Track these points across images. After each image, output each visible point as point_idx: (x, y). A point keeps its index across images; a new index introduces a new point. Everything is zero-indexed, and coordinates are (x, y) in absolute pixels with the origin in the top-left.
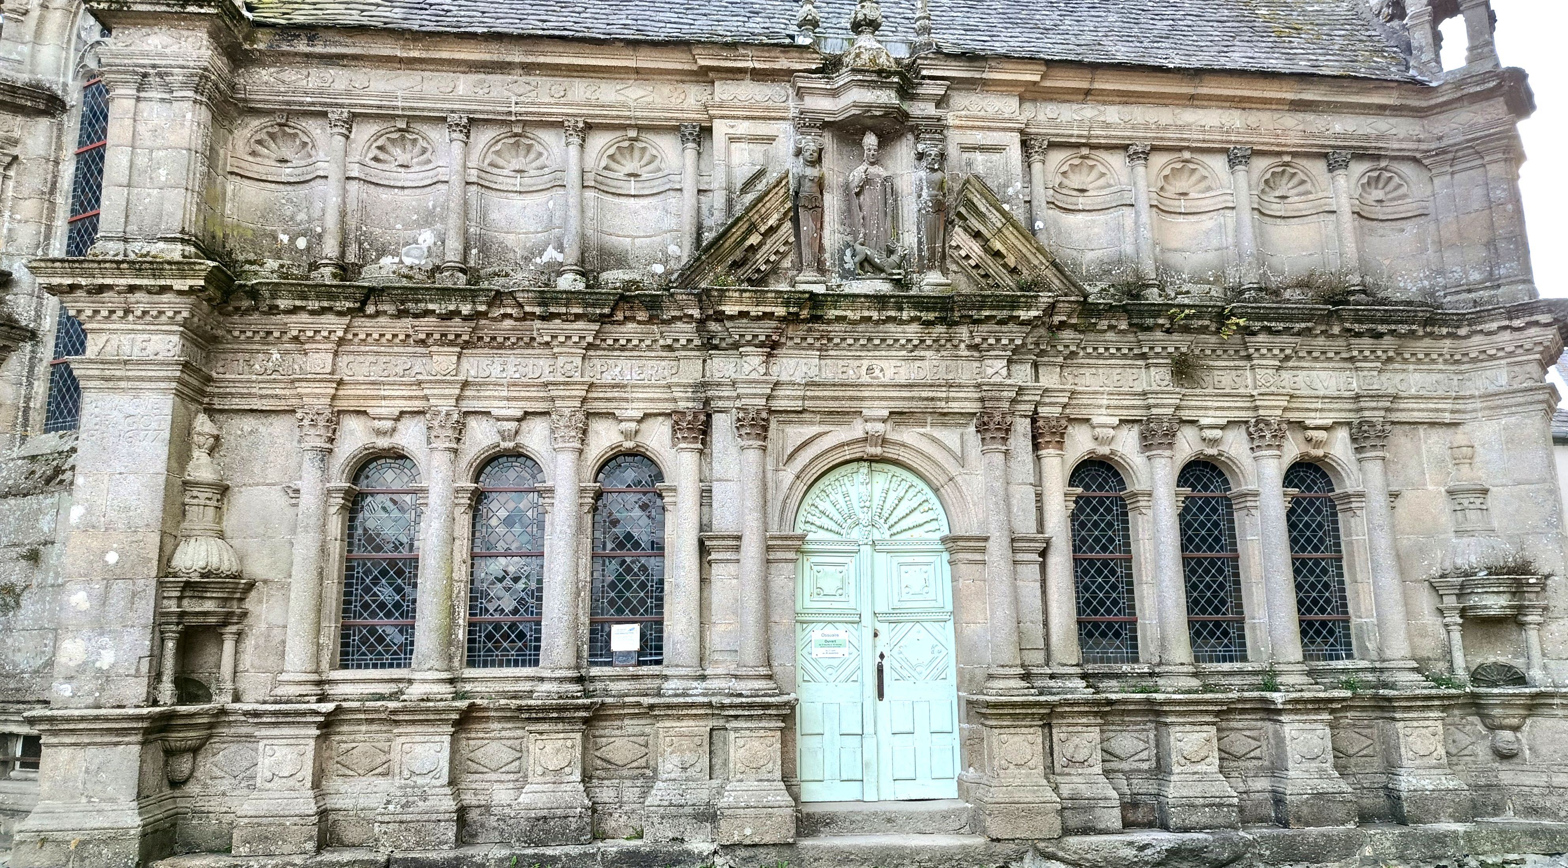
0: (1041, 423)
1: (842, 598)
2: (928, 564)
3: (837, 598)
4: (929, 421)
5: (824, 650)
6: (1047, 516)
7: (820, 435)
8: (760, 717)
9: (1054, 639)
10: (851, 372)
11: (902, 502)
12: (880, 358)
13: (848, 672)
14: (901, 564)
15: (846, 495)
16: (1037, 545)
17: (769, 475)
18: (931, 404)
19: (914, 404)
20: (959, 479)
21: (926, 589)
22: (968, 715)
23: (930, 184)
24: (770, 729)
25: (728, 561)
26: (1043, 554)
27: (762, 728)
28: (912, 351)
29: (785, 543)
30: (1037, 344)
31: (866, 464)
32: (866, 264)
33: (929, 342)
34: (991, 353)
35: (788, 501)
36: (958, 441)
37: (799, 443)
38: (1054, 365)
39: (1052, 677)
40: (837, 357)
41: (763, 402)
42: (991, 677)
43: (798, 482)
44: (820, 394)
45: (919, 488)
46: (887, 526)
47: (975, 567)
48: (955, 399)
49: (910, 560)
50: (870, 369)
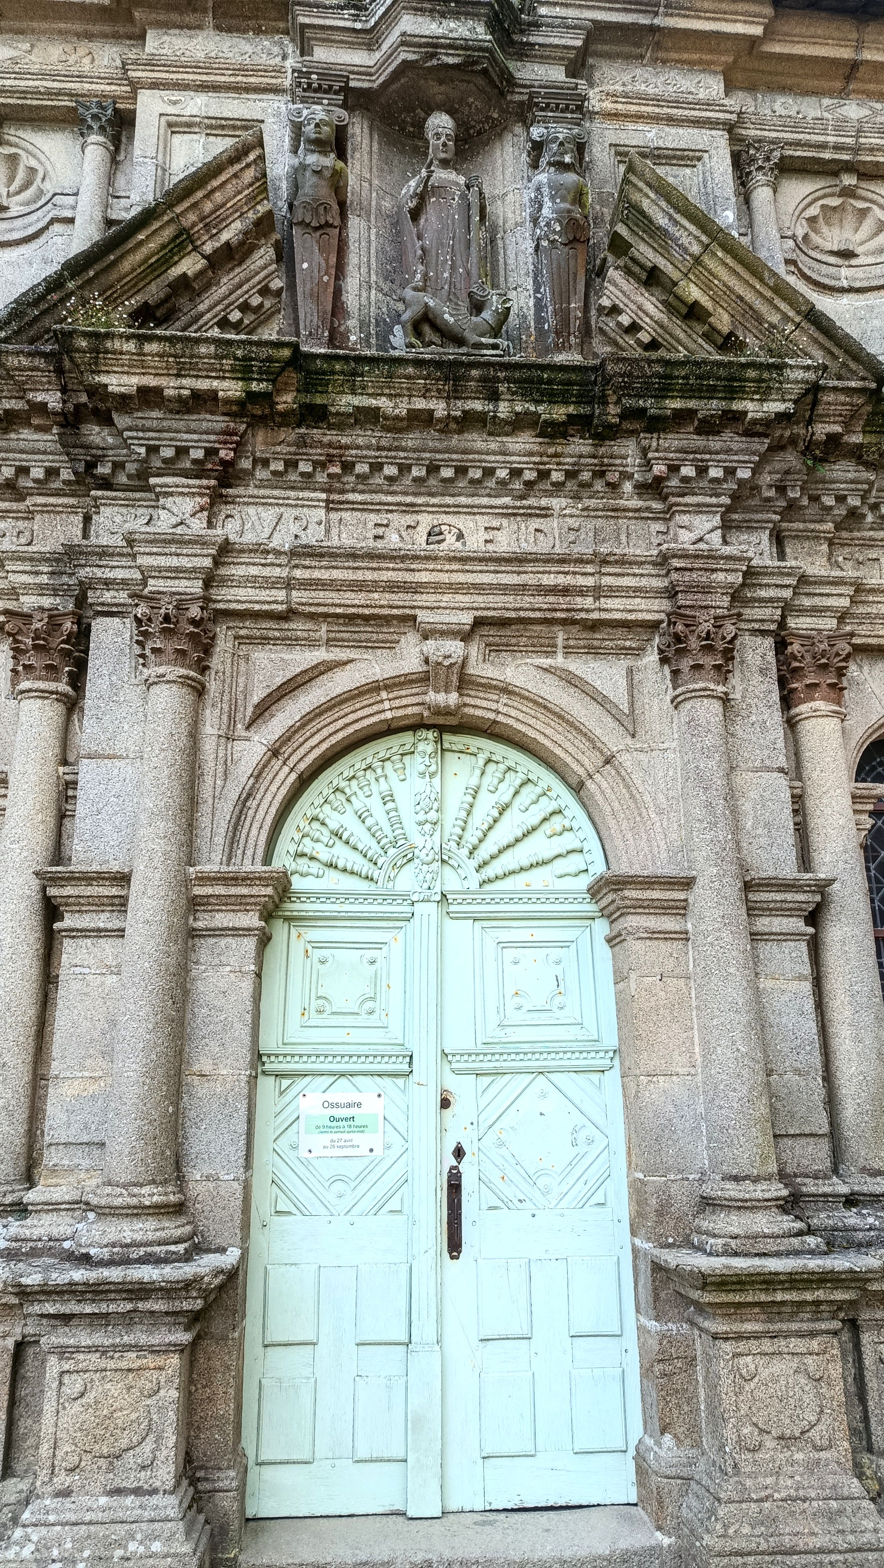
0: (795, 647)
1: (373, 1020)
2: (564, 944)
3: (362, 1020)
4: (560, 641)
5: (326, 1139)
6: (817, 840)
7: (327, 667)
8: (128, 1320)
9: (849, 1112)
10: (395, 537)
11: (507, 814)
12: (457, 510)
13: (379, 1191)
14: (503, 945)
15: (388, 798)
16: (801, 897)
17: (209, 746)
18: (563, 602)
19: (527, 601)
20: (625, 759)
21: (559, 999)
22: (656, 1298)
23: (557, 190)
24: (153, 1351)
25: (99, 933)
26: (814, 917)
27: (130, 1347)
28: (522, 497)
29: (233, 891)
30: (781, 489)
31: (431, 735)
32: (426, 329)
33: (556, 476)
34: (689, 499)
35: (252, 803)
36: (623, 683)
37: (279, 681)
38: (816, 537)
39: (851, 1201)
40: (364, 508)
41: (196, 587)
42: (708, 1204)
43: (276, 764)
44: (324, 575)
45: (543, 785)
46: (474, 863)
47: (664, 947)
48: (613, 592)
49: (523, 935)
50: (434, 534)
